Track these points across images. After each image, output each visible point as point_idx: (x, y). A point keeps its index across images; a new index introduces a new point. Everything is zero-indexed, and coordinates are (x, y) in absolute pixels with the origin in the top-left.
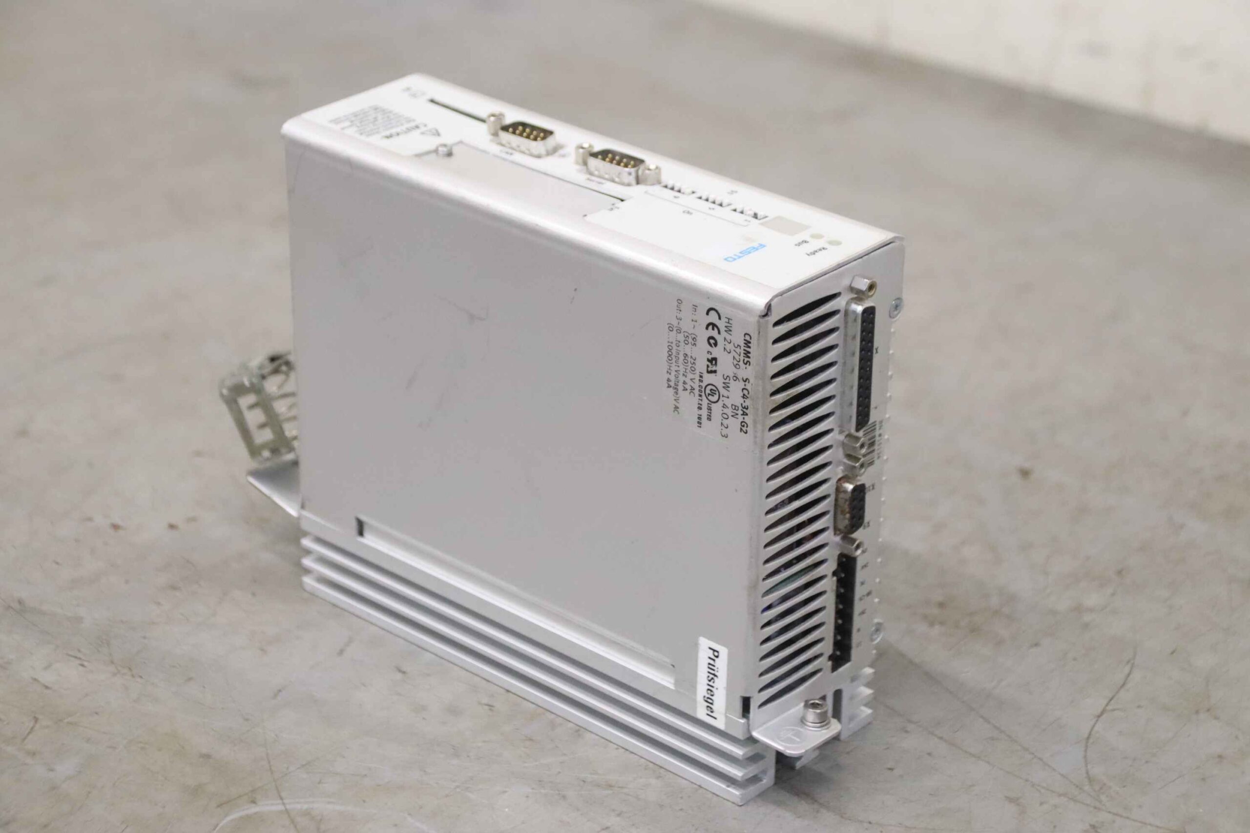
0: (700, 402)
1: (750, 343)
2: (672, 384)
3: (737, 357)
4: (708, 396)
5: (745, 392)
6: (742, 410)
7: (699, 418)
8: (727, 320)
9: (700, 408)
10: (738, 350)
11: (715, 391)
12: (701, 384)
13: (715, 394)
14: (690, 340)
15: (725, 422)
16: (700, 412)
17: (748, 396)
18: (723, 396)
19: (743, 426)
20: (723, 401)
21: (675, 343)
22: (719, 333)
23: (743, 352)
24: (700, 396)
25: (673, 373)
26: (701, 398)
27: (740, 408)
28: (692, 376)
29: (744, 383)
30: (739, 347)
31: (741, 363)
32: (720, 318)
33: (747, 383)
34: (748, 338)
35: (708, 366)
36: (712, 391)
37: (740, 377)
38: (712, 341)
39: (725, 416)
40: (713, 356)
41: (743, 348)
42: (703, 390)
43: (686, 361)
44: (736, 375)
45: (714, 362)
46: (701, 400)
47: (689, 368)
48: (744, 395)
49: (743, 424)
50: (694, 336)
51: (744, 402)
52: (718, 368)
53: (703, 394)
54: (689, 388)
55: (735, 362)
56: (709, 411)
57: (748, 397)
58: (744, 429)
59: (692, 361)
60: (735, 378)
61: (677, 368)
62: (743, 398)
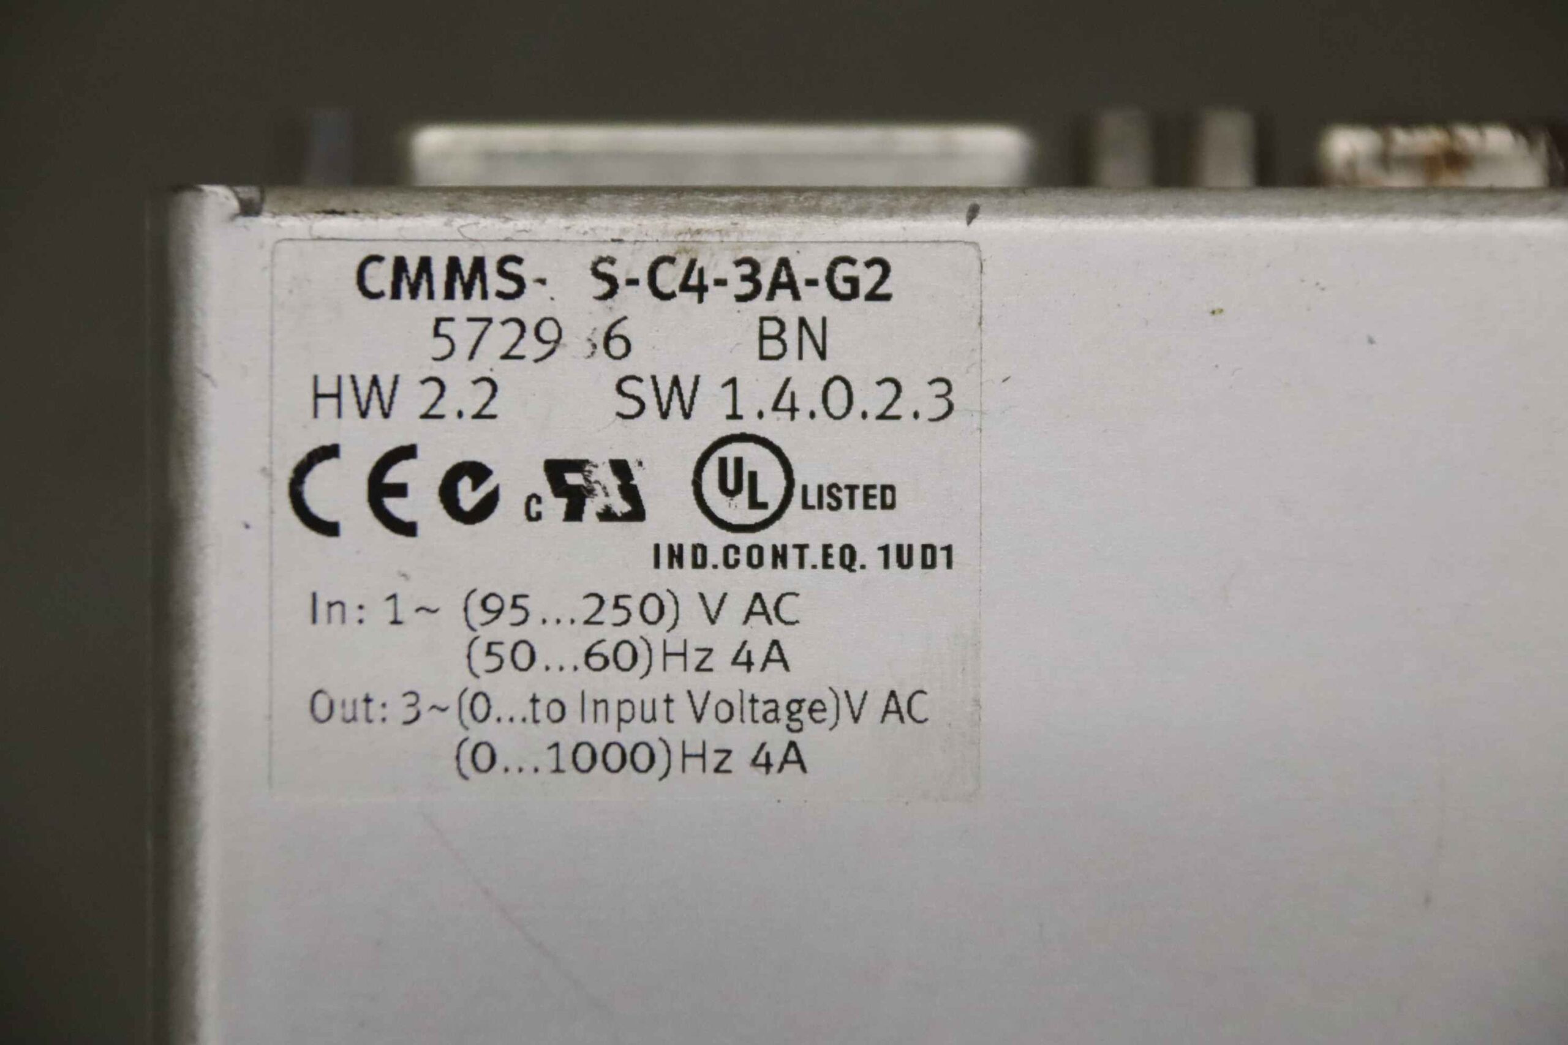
0: (814, 555)
1: (400, 265)
2: (777, 738)
3: (501, 337)
4: (764, 506)
5: (668, 277)
6: (771, 296)
7: (902, 557)
8: (328, 406)
9: (849, 558)
10: (464, 334)
11: (723, 462)
12: (715, 556)
13: (739, 462)
14: (503, 631)
15: (871, 398)
16: (869, 555)
17: (683, 263)
18: (735, 416)
19: (853, 281)
20: (761, 415)
21: (548, 732)
22: (408, 452)
23: (459, 307)
24: (780, 556)
25: (712, 733)
26: (793, 555)
27: (761, 305)
28: (693, 611)
29: (624, 291)
30: (444, 328)
31: (528, 308)
32: (330, 452)
33: (619, 273)
34: (380, 277)
35: (607, 515)
36: (731, 485)
37: (602, 316)
38: (468, 496)
39: (837, 401)
40: (543, 488)
41: (441, 306)
42: (743, 540)
43: (625, 653)
44: (599, 340)
45: (573, 479)
46: (802, 548)
47: (656, 634)
48: (685, 287)
49: (844, 288)
50: (478, 615)
51: (720, 282)
52: (600, 456)
53: (767, 538)
54: (760, 634)
55: (530, 347)
56: (844, 495)
57: (692, 263)
58: (868, 278)
59: (609, 615)
60: (617, 347)
61: (682, 709)
62: (701, 289)
